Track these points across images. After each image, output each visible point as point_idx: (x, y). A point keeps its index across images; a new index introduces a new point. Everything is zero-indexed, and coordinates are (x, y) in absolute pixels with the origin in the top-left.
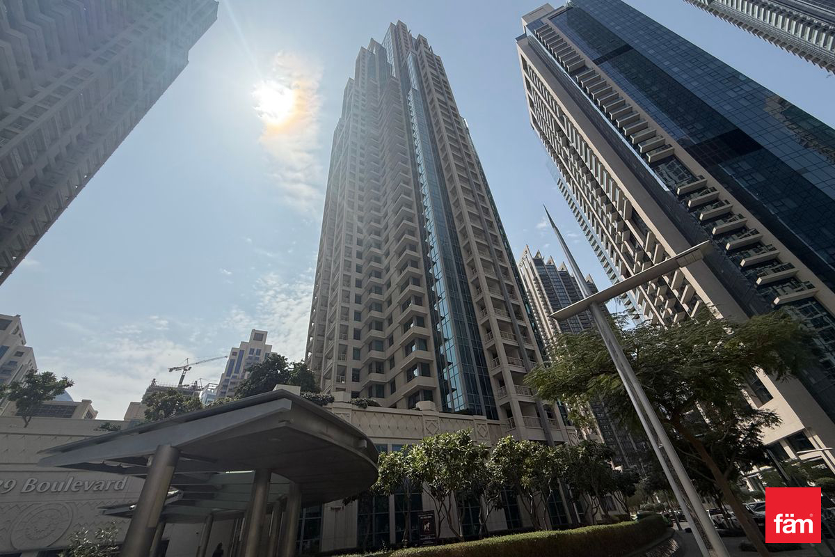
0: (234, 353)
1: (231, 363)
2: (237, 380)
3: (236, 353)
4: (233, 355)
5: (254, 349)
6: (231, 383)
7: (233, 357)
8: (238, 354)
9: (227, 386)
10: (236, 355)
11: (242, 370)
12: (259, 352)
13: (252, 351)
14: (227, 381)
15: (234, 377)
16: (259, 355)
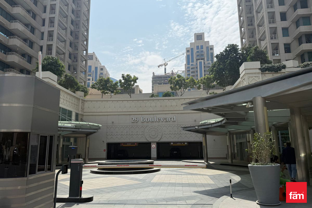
0: (188, 51)
1: (188, 57)
2: (194, 66)
3: (189, 50)
4: (187, 52)
5: (199, 46)
6: (191, 68)
7: (188, 53)
8: (190, 51)
9: (189, 70)
10: (189, 52)
11: (195, 60)
12: (202, 47)
13: (198, 47)
14: (188, 67)
15: (192, 65)
16: (203, 49)
